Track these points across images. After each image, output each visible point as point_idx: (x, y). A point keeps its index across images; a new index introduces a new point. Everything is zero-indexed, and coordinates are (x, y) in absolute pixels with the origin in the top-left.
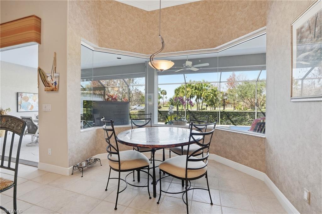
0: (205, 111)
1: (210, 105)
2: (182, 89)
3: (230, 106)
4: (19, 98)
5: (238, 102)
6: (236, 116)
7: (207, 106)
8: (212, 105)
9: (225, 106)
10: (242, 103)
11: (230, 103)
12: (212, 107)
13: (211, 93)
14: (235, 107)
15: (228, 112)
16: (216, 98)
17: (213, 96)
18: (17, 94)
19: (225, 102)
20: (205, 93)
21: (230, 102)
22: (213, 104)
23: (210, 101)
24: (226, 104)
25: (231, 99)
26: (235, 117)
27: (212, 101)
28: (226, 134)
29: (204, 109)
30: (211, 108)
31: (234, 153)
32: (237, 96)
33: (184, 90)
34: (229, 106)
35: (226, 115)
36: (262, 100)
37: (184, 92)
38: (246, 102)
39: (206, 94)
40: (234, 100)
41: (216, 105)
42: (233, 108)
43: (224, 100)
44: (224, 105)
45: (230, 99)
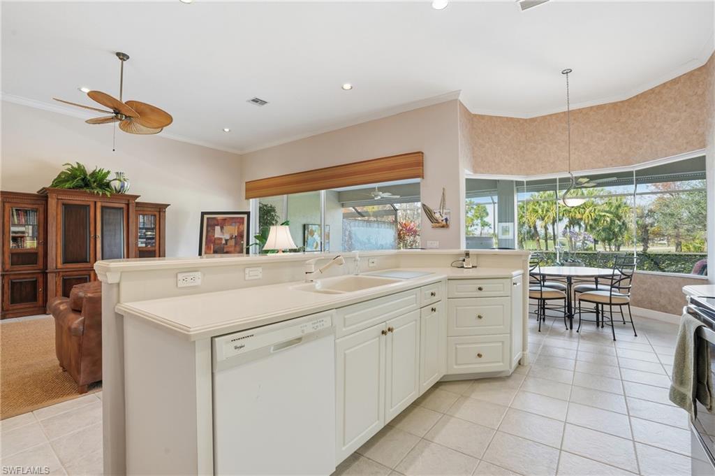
1: (603, 241)
2: (534, 204)
3: (665, 242)
4: (306, 232)
5: (687, 230)
6: (678, 262)
7: (596, 242)
8: (610, 240)
9: (647, 243)
11: (663, 236)
12: (609, 245)
13: (607, 212)
14: (678, 245)
15: (656, 255)
16: (620, 224)
17: (611, 220)
18: (304, 226)
19: (646, 231)
20: (590, 211)
21: (663, 231)
22: (611, 237)
23: (604, 230)
24: (651, 236)
25: (666, 223)
26: (673, 265)
27: (609, 229)
28: (650, 278)
30: (608, 247)
31: (663, 301)
32: (685, 214)
33: (537, 208)
34: (661, 242)
35: (652, 260)
37: (537, 212)
39: (593, 214)
41: (620, 239)
42: (673, 248)
43: (644, 228)
44: (645, 241)
45: (663, 224)
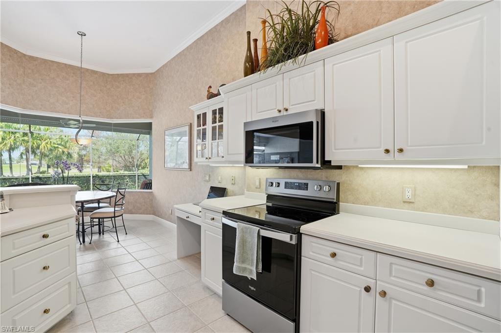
0: (46, 175)
1: (53, 165)
5: (105, 160)
10: (110, 162)
13: (59, 145)
14: (99, 168)
16: (67, 154)
17: (62, 151)
19: (82, 159)
24: (85, 162)
29: (43, 172)
32: (104, 150)
36: (139, 158)
38: (117, 160)
39: (49, 146)
40: (99, 157)
42: (96, 170)
43: (81, 157)
